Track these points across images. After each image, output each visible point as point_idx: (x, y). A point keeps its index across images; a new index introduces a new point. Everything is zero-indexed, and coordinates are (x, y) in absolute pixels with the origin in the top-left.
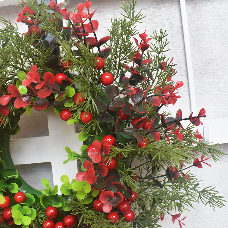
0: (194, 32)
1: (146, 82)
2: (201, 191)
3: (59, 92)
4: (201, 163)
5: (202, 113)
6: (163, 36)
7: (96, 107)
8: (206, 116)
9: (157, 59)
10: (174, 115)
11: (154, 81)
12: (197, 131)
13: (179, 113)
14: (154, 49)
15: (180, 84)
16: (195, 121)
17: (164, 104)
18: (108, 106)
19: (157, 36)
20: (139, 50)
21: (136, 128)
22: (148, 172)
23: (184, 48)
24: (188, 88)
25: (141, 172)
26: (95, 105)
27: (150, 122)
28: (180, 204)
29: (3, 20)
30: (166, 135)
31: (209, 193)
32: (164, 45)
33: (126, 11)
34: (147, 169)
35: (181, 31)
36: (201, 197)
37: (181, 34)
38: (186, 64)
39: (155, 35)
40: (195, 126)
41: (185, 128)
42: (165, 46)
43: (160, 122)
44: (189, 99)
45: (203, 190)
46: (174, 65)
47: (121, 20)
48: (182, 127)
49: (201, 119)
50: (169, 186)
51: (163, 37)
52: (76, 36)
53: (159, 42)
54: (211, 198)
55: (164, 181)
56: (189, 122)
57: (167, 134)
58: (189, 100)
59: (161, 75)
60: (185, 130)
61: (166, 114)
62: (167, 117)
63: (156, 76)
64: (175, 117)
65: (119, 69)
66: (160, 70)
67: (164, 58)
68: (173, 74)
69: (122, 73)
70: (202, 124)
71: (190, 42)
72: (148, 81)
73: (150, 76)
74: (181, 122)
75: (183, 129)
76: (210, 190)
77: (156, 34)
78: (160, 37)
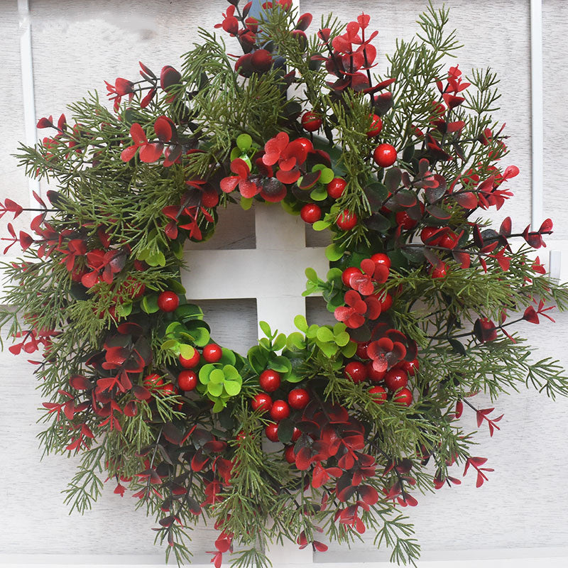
0: (555, 61)
1: (451, 161)
2: (533, 366)
3: (304, 174)
4: (539, 315)
5: (547, 227)
6: (490, 82)
7: (368, 204)
8: (552, 232)
9: (475, 120)
10: (496, 227)
11: (466, 163)
12: (538, 259)
13: (507, 223)
14: (471, 104)
15: (513, 172)
16: (534, 239)
17: (481, 204)
18: (384, 203)
19: (479, 80)
20: (443, 99)
21: (428, 245)
22: (439, 330)
23: (531, 92)
24: (530, 174)
25: (425, 327)
26: (367, 200)
27: (453, 235)
28: (495, 381)
29: (203, 32)
30: (481, 259)
31: (549, 370)
32: (490, 99)
33: (426, 31)
34: (438, 325)
35: (526, 58)
36: (532, 377)
37: (526, 62)
38: (531, 126)
39: (477, 79)
40: (533, 249)
41: (515, 251)
42: (491, 101)
43: (471, 237)
44: (530, 196)
45: (538, 365)
46: (506, 137)
47: (416, 43)
48: (509, 249)
49: (544, 237)
50: (478, 354)
51: (491, 84)
52: (333, 71)
53: (482, 92)
54: (551, 379)
55: (468, 346)
56: (522, 240)
57: (483, 257)
58: (529, 199)
59: (480, 153)
60: (515, 255)
61: (483, 223)
62: (483, 229)
63: (471, 154)
64: (498, 231)
65: (405, 137)
66: (479, 144)
67: (489, 122)
68: (504, 153)
69: (409, 145)
70: (545, 246)
71: (544, 81)
72: (455, 161)
73: (460, 152)
74: (509, 240)
75: (511, 253)
76: (549, 365)
77: (478, 77)
78: (486, 83)
